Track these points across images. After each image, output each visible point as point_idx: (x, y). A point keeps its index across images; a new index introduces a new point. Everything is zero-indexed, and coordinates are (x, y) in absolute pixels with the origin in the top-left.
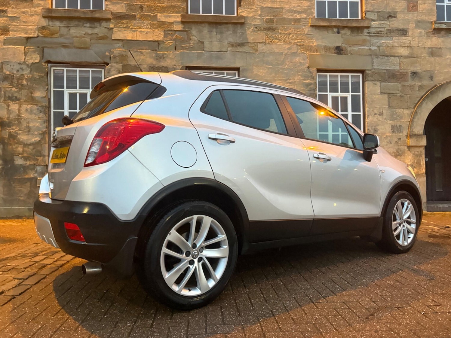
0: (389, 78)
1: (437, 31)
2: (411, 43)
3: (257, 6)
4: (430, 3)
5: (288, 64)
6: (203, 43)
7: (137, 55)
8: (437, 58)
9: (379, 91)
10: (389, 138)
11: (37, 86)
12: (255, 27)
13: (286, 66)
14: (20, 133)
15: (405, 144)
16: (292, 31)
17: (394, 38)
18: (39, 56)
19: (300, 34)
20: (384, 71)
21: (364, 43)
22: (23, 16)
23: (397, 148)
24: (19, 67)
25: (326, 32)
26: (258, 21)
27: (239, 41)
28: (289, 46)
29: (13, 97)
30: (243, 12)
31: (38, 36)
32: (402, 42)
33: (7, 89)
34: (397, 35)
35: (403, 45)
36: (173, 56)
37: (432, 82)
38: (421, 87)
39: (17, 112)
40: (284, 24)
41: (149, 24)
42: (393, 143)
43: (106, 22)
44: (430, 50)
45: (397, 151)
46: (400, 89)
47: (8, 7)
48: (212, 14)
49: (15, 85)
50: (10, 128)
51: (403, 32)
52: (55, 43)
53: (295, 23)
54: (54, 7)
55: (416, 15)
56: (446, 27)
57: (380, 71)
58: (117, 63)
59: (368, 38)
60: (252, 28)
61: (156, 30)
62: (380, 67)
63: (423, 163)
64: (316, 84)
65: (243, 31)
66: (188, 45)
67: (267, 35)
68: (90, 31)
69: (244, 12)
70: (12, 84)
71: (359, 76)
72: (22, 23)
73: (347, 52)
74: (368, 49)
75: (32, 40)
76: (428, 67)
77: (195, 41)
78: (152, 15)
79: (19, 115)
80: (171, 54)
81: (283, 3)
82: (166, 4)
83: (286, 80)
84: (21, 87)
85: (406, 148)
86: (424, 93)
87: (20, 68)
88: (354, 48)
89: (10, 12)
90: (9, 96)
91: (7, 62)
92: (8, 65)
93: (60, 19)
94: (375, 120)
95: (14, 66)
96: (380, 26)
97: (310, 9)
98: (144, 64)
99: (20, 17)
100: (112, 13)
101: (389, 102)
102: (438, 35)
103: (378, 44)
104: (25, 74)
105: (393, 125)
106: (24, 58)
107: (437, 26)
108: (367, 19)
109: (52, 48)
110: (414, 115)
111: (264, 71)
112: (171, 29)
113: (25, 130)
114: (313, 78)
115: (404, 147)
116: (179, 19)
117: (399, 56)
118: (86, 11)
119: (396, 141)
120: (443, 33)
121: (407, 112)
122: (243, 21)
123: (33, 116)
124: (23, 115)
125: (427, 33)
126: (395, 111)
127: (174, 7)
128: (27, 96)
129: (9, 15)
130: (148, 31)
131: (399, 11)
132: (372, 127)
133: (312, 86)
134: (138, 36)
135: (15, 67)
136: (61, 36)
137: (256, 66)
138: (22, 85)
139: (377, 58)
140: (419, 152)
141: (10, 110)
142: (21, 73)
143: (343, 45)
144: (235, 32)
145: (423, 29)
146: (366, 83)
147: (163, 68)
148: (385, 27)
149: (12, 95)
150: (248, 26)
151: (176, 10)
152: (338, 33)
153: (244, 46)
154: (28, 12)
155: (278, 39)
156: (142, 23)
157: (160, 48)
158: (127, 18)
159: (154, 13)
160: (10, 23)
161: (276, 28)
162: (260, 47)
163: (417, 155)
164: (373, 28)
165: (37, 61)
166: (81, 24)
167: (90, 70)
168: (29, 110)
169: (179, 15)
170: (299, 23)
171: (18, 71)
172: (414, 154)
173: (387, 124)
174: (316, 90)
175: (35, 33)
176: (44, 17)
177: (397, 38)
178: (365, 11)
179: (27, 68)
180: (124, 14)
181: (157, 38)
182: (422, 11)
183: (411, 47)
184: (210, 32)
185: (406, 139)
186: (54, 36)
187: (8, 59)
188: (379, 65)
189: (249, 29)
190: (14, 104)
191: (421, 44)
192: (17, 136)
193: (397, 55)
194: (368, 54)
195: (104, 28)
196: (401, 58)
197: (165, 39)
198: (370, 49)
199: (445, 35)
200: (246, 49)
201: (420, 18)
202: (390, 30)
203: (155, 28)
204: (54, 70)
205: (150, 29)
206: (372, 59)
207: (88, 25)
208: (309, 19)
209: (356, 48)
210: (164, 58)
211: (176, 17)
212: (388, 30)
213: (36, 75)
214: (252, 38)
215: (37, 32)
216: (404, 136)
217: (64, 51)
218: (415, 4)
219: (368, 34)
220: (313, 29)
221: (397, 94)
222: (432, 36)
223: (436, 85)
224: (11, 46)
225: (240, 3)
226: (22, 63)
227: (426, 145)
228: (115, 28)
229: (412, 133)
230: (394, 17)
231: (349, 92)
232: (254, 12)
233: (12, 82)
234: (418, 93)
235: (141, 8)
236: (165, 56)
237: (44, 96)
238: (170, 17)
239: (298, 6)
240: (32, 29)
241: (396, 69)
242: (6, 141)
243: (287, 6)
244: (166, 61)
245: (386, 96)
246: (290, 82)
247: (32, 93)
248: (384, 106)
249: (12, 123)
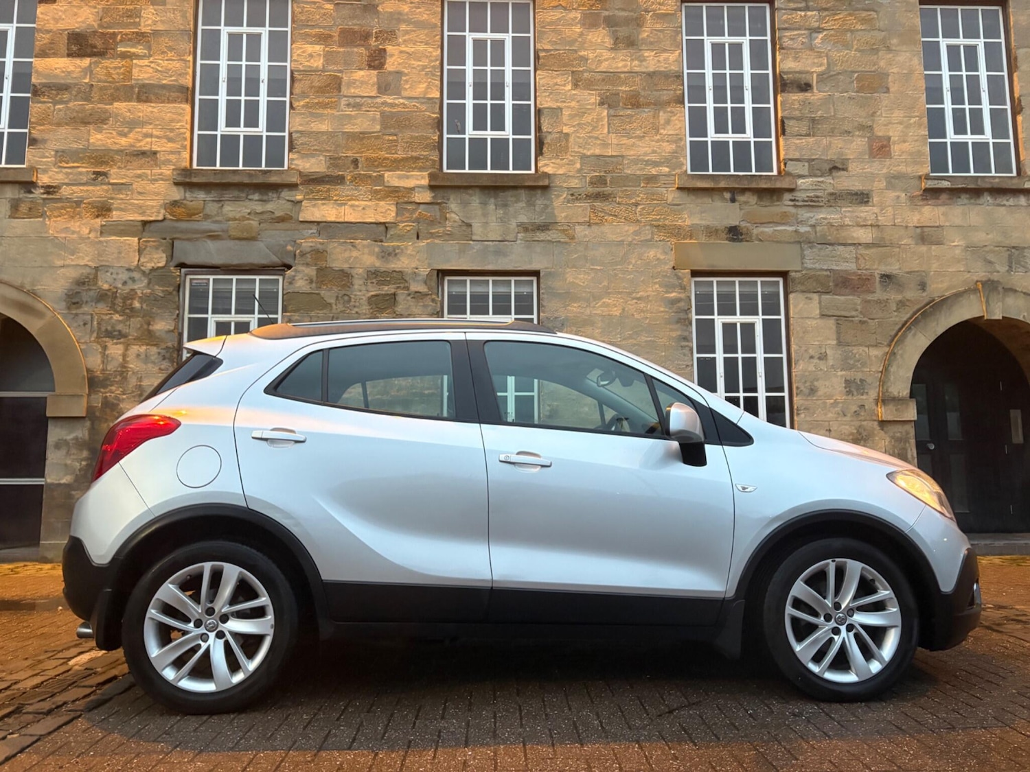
0: (836, 285)
1: (932, 193)
2: (879, 218)
3: (573, 154)
4: (916, 141)
5: (633, 261)
6: (471, 226)
7: (345, 250)
8: (933, 247)
9: (818, 312)
10: (841, 405)
11: (159, 311)
12: (570, 193)
13: (631, 266)
14: (123, 399)
15: (875, 418)
16: (642, 198)
17: (843, 209)
18: (164, 255)
19: (660, 205)
20: (825, 273)
21: (784, 219)
22: (138, 182)
23: (857, 424)
24: (128, 276)
25: (707, 200)
26: (577, 181)
27: (540, 220)
28: (638, 228)
29: (115, 331)
30: (546, 165)
31: (164, 219)
32: (861, 218)
33: (104, 317)
34: (851, 203)
35: (862, 224)
36: (413, 251)
37: (924, 294)
38: (902, 304)
39: (120, 358)
40: (625, 186)
41: (368, 191)
42: (849, 415)
43: (289, 190)
44: (919, 230)
45: (858, 431)
46: (859, 308)
47: (111, 167)
48: (489, 171)
49: (119, 309)
50: (107, 390)
51: (862, 198)
52: (197, 232)
53: (647, 183)
54: (195, 166)
55: (888, 162)
56: (949, 186)
57: (819, 273)
58: (308, 265)
59: (793, 210)
60: (565, 196)
61: (382, 203)
62: (817, 266)
63: (912, 455)
64: (690, 300)
65: (545, 202)
66: (441, 230)
67: (593, 208)
68: (259, 208)
69: (548, 166)
70: (113, 307)
71: (778, 282)
72: (136, 196)
73: (751, 237)
74: (792, 231)
75: (153, 225)
76: (915, 265)
77: (455, 221)
78: (375, 174)
79: (124, 365)
80: (410, 246)
81: (624, 146)
82: (401, 154)
83: (630, 293)
84: (129, 312)
85: (876, 423)
86: (908, 315)
87: (130, 278)
88: (767, 230)
89: (115, 176)
90: (106, 330)
91: (106, 268)
92: (107, 272)
93: (206, 186)
94: (810, 369)
95: (117, 274)
96: (815, 187)
97: (677, 158)
98: (358, 266)
99: (131, 185)
100: (300, 172)
101: (838, 333)
102: (934, 201)
103: (812, 222)
104: (139, 288)
105: (848, 378)
106: (137, 259)
107: (930, 184)
108: (788, 174)
109: (188, 240)
110: (889, 359)
111: (586, 277)
112: (410, 200)
113: (133, 392)
114: (684, 288)
115: (872, 423)
116: (425, 182)
117: (855, 244)
118: (253, 172)
119: (856, 412)
120: (944, 197)
121: (874, 352)
122: (546, 183)
123: (150, 365)
124: (131, 366)
125: (912, 198)
126: (851, 351)
127: (417, 158)
128: (139, 329)
129: (112, 181)
130: (366, 205)
131: (852, 157)
132: (806, 382)
133: (682, 304)
134: (349, 214)
135: (120, 276)
136: (207, 217)
137: (572, 268)
138: (132, 309)
139: (810, 248)
140: (904, 434)
141: (107, 356)
142: (131, 287)
143: (743, 224)
144: (531, 204)
145: (905, 190)
146: (791, 296)
147: (395, 274)
148: (825, 190)
149: (112, 327)
150: (556, 191)
151: (421, 164)
152: (733, 200)
153: (548, 229)
154: (146, 176)
155: (615, 216)
156: (356, 190)
157: (388, 236)
158: (328, 183)
159: (379, 172)
160: (113, 196)
161: (610, 194)
162: (580, 231)
163: (899, 440)
164: (801, 190)
165: (161, 265)
166: (244, 195)
167: (258, 278)
168: (143, 356)
169: (425, 174)
170: (655, 183)
171: (125, 283)
172: (892, 437)
173: (837, 376)
174: (691, 312)
175: (159, 213)
176: (177, 184)
177: (849, 209)
178: (784, 159)
179: (143, 278)
180: (324, 175)
181: (383, 217)
182: (900, 156)
183: (878, 226)
184: (484, 204)
185: (875, 407)
186: (193, 218)
187: (108, 261)
188: (815, 261)
189: (558, 196)
190: (117, 344)
191: (899, 220)
192: (118, 405)
193: (850, 242)
194: (792, 240)
195: (284, 202)
196: (860, 247)
197: (398, 219)
198: (796, 231)
199: (948, 202)
200: (552, 235)
201: (895, 169)
202: (835, 194)
203: (379, 199)
204: (191, 279)
205: (371, 200)
206: (802, 250)
207: (256, 196)
208: (675, 175)
209: (768, 230)
210: (396, 255)
211: (420, 178)
212: (832, 194)
213: (159, 290)
214: (563, 215)
215: (163, 211)
216: (871, 400)
217: (211, 245)
218: (885, 143)
219: (792, 203)
220: (684, 195)
221: (853, 317)
222: (921, 203)
223: (934, 300)
224: (113, 238)
225: (541, 149)
226: (132, 268)
227: (916, 418)
228: (305, 201)
229: (887, 394)
230: (843, 169)
231: (757, 314)
232: (568, 164)
233: (114, 304)
234: (897, 316)
235: (355, 162)
236: (397, 251)
237: (172, 328)
238: (408, 177)
239: (654, 152)
240: (153, 207)
241: (849, 268)
242: (97, 414)
243: (632, 153)
244: (400, 260)
245: (831, 322)
246: (638, 296)
247: (149, 324)
248: (829, 342)
249: (109, 379)
